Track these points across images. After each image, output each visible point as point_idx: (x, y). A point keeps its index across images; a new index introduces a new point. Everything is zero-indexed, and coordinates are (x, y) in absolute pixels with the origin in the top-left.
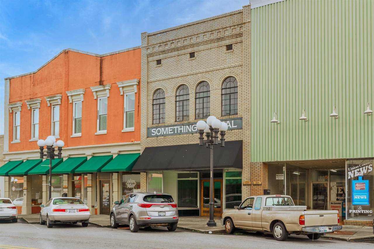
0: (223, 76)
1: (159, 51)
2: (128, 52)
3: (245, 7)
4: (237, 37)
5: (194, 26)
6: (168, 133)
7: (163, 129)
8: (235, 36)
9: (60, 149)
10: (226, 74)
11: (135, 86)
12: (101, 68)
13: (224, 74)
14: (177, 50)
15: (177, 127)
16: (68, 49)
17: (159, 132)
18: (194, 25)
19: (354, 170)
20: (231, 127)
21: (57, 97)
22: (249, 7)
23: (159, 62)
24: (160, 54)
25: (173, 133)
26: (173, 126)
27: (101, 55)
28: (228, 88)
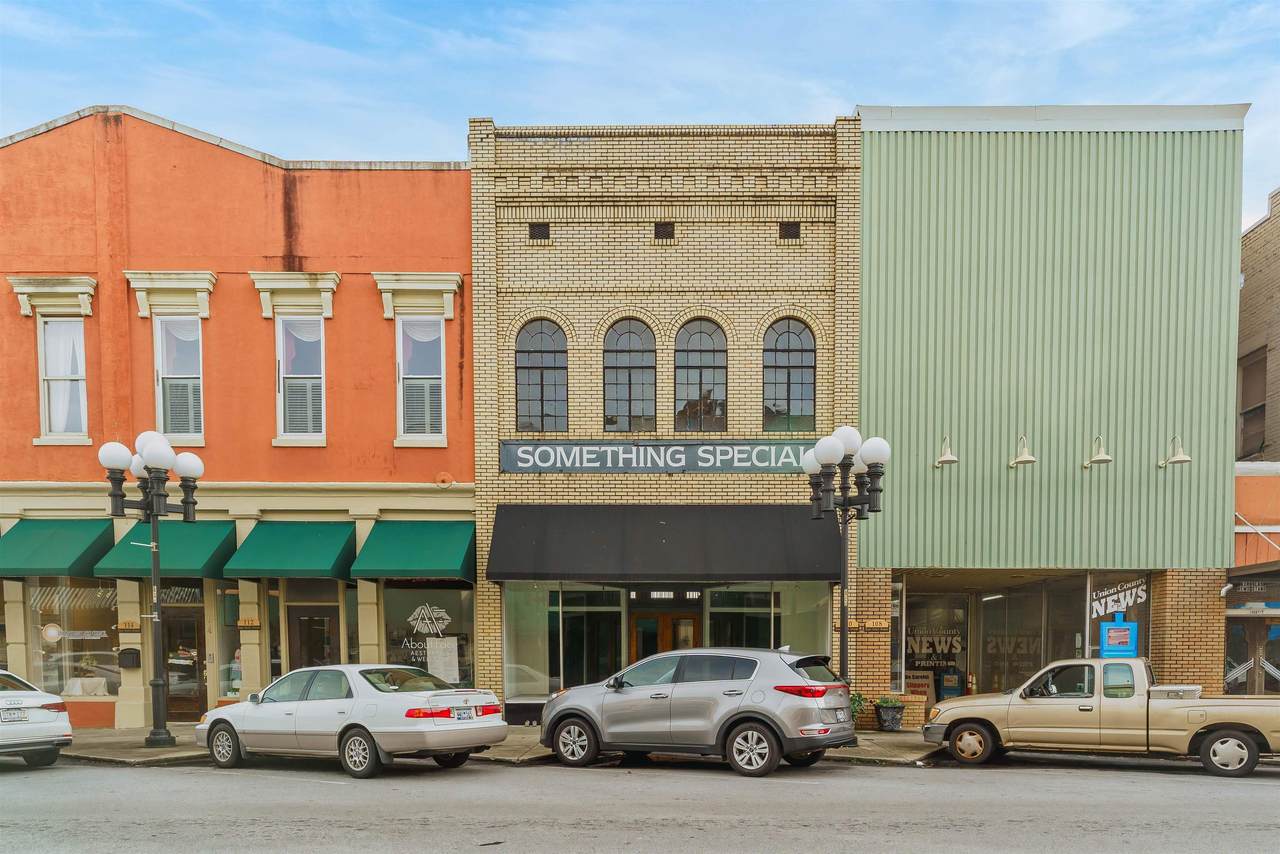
0: (770, 313)
1: (545, 195)
2: (410, 174)
3: (845, 120)
4: (815, 205)
5: (672, 138)
6: (581, 463)
7: (560, 449)
8: (811, 199)
9: (188, 485)
10: (781, 308)
11: (449, 298)
12: (289, 209)
13: (775, 307)
14: (612, 204)
15: (615, 449)
16: (121, 107)
17: (545, 457)
18: (671, 135)
19: (1106, 597)
20: (795, 464)
21: (73, 284)
22: (856, 122)
23: (539, 231)
24: (547, 204)
25: (597, 464)
26: (600, 443)
27: (288, 162)
28: (783, 351)
